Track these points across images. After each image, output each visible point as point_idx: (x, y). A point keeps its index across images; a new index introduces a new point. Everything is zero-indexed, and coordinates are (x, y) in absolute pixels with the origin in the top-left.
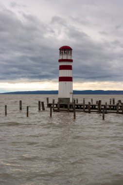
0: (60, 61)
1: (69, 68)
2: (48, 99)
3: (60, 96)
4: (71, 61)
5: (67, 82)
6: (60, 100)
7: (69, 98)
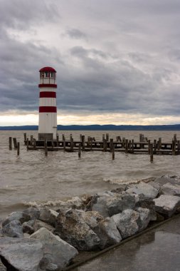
0: (41, 86)
1: (53, 95)
2: (25, 135)
3: (41, 131)
4: (55, 86)
5: (50, 114)
6: (41, 136)
7: (52, 134)
